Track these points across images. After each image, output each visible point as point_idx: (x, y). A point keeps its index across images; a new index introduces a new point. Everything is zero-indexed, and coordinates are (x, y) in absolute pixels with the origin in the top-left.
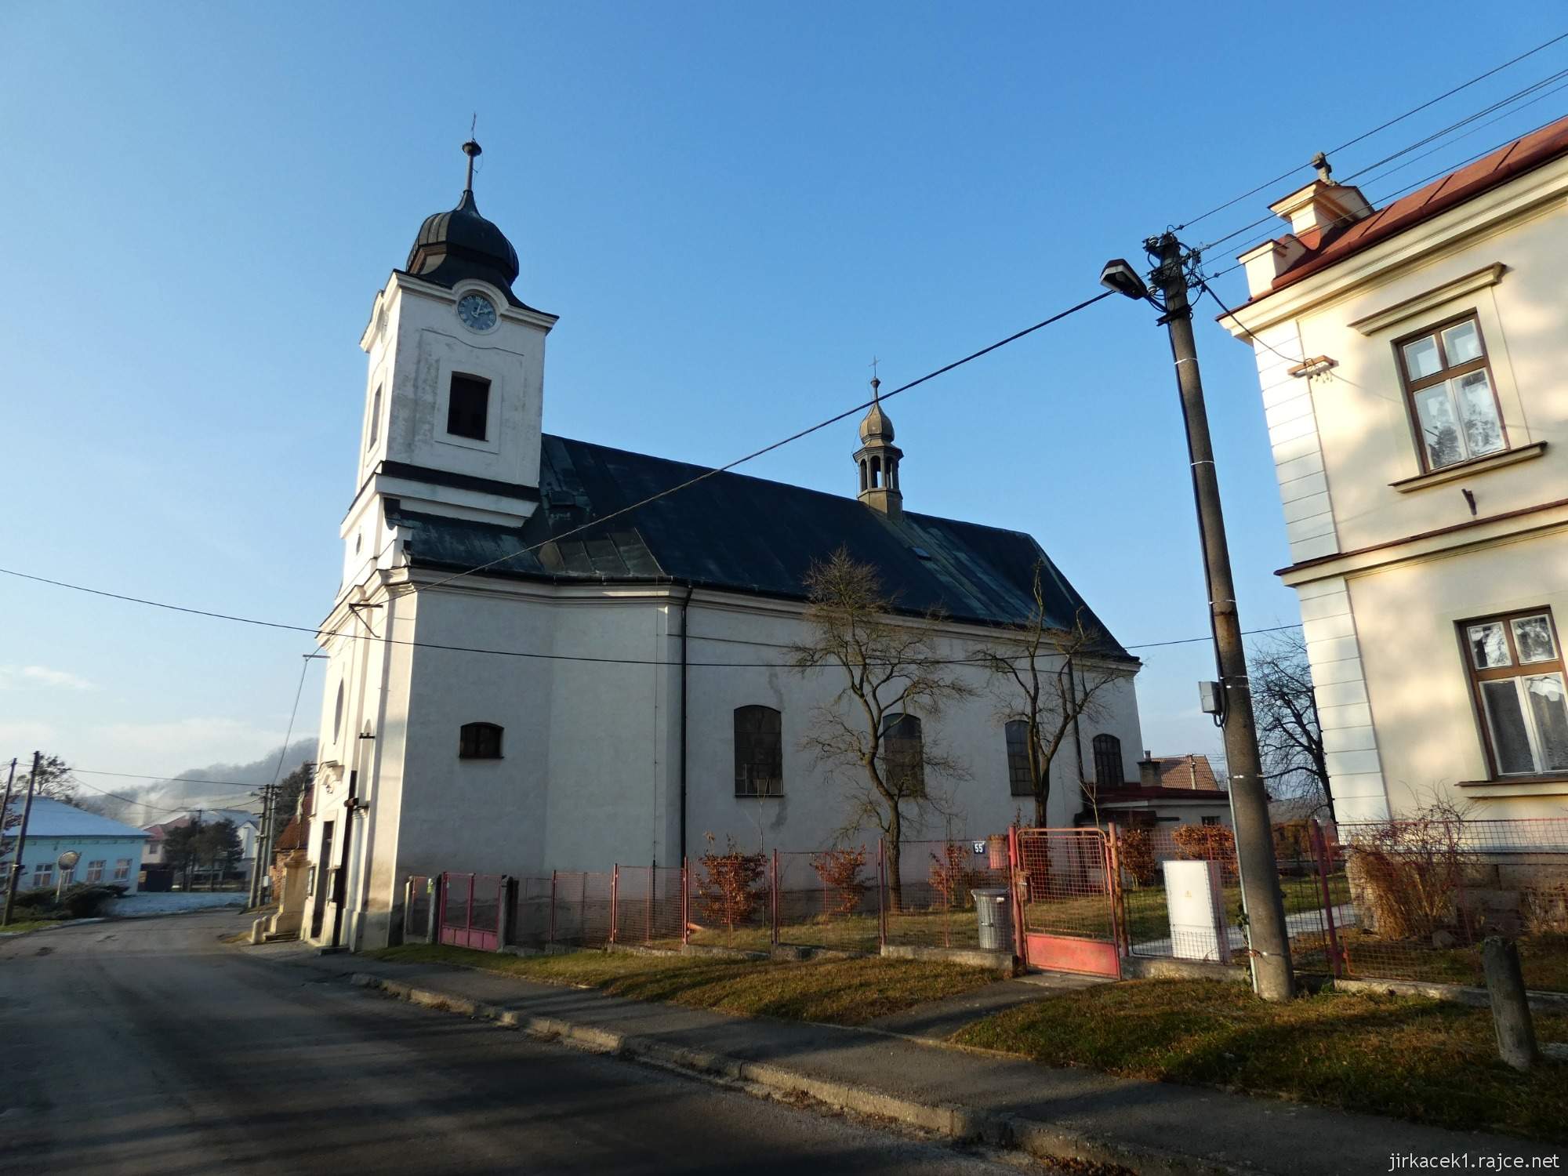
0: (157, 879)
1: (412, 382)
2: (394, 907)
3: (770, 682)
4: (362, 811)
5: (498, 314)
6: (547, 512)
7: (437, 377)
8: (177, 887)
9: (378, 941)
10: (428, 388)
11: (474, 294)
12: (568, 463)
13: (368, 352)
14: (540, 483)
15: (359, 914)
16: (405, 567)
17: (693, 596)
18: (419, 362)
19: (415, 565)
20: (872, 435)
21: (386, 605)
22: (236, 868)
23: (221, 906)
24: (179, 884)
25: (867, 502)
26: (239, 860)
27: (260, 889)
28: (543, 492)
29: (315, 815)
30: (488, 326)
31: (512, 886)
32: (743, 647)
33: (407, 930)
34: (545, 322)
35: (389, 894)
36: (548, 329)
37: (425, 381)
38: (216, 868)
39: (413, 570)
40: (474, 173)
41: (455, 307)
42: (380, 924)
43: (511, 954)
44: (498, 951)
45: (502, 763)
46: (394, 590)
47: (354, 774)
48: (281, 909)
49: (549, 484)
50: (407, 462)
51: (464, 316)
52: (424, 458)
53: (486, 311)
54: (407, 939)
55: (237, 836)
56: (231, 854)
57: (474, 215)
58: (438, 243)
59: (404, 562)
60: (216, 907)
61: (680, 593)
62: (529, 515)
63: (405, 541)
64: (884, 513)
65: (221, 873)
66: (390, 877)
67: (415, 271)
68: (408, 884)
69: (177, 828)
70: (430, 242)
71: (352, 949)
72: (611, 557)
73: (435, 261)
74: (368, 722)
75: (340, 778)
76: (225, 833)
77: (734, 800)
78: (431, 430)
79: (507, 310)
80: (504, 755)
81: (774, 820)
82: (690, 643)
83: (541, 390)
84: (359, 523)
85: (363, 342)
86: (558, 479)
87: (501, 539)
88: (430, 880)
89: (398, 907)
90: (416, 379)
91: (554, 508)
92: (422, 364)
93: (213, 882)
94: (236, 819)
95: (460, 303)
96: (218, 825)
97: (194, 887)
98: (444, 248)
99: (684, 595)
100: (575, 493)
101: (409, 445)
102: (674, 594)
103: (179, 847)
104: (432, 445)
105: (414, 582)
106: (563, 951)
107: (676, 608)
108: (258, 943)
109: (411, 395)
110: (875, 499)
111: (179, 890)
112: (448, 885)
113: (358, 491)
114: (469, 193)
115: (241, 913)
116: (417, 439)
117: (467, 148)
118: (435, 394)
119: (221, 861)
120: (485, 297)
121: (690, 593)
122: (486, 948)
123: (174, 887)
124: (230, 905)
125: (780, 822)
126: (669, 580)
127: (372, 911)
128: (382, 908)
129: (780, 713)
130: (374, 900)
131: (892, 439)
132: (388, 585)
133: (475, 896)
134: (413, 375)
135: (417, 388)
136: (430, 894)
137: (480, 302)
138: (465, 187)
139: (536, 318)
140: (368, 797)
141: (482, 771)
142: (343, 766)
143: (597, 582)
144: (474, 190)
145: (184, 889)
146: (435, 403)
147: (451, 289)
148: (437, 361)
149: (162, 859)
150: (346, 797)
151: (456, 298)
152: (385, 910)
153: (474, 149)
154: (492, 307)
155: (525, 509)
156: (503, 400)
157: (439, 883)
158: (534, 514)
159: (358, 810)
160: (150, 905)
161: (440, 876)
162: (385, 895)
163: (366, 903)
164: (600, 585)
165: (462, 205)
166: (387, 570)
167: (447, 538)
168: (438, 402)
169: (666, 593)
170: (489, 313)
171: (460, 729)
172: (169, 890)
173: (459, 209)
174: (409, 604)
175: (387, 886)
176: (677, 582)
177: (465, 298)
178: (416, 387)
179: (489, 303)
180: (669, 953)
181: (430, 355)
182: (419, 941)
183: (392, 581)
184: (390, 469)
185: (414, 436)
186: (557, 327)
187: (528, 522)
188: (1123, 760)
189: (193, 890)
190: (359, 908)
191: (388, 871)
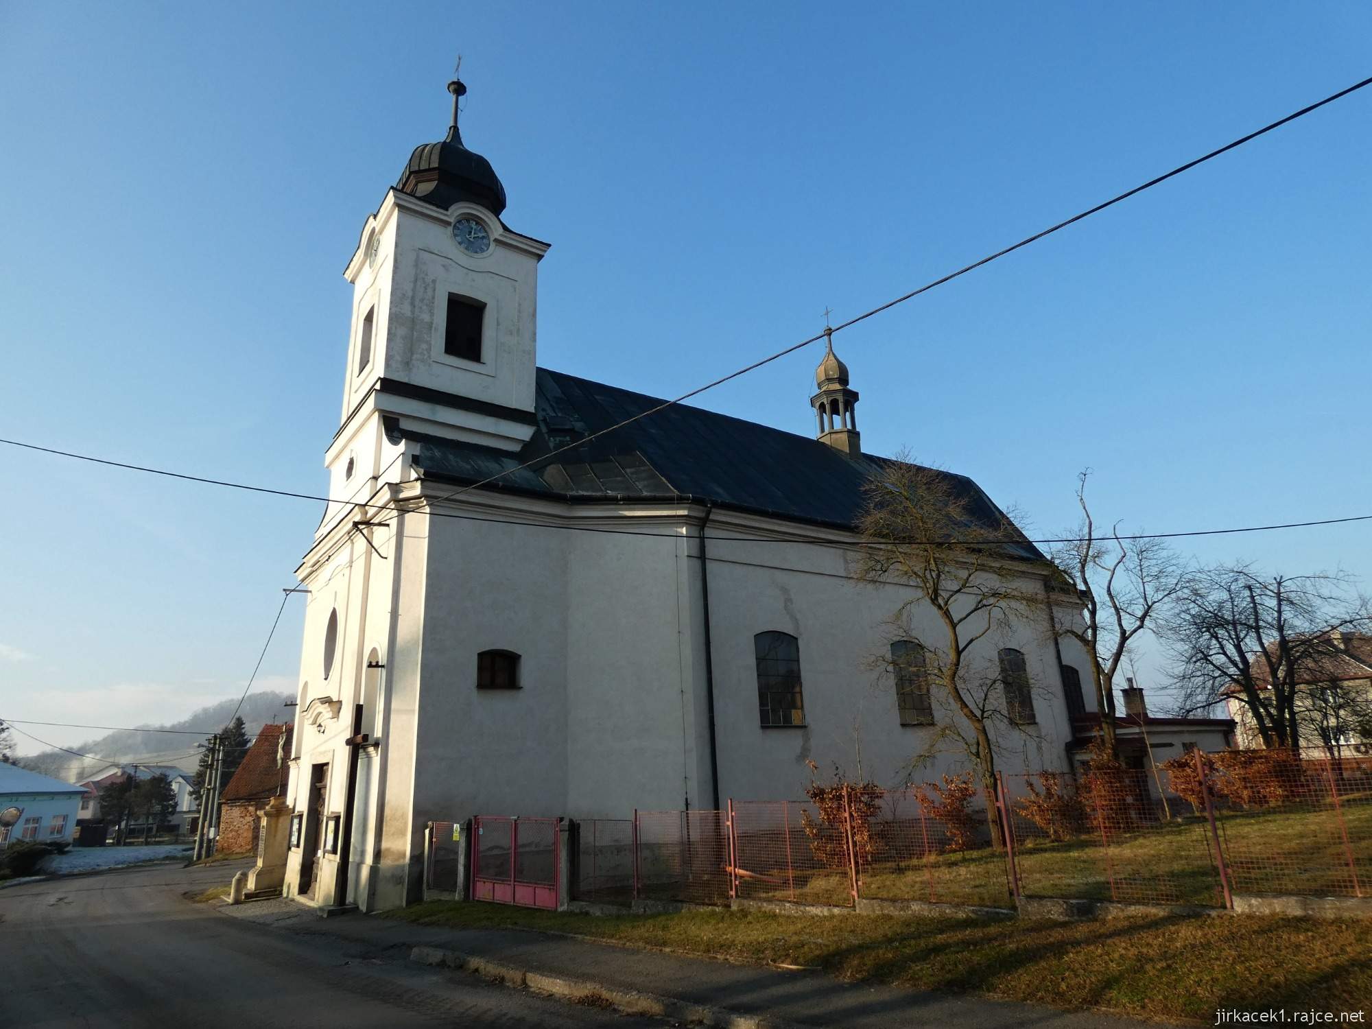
0: (91, 834)
1: (409, 300)
2: (412, 857)
3: (786, 607)
4: (371, 749)
5: (492, 239)
6: (546, 436)
7: (433, 298)
8: (111, 841)
9: (395, 897)
10: (425, 307)
11: (468, 218)
12: (558, 392)
13: (353, 282)
14: (535, 408)
15: (372, 868)
16: (417, 480)
17: (712, 517)
18: (416, 280)
19: (428, 478)
20: (829, 380)
21: (394, 523)
22: (170, 821)
23: (158, 860)
24: (113, 839)
25: (828, 443)
26: (173, 813)
27: (205, 841)
28: (540, 417)
29: (297, 758)
30: (482, 251)
31: (574, 829)
32: (760, 571)
33: (428, 885)
34: (536, 250)
35: (405, 844)
36: (540, 257)
37: (422, 300)
38: (151, 821)
39: (425, 483)
40: (459, 111)
41: (450, 229)
42: (396, 879)
43: (581, 913)
44: (560, 909)
45: (521, 695)
46: (403, 506)
47: (359, 710)
48: (260, 863)
49: (544, 410)
50: (405, 380)
51: (459, 239)
52: (421, 378)
53: (480, 235)
54: (428, 896)
55: (172, 790)
56: (165, 808)
57: (461, 147)
58: (429, 170)
59: (414, 475)
60: (153, 860)
61: (698, 512)
62: (527, 439)
63: (413, 455)
64: (846, 453)
65: (155, 827)
66: (406, 824)
67: (408, 189)
68: (427, 831)
69: (113, 784)
70: (422, 168)
71: (363, 908)
72: (619, 479)
73: (426, 188)
74: (374, 651)
75: (337, 714)
76: (159, 787)
77: (760, 731)
78: (429, 350)
79: (501, 235)
80: (521, 685)
81: (798, 751)
82: (710, 566)
83: (534, 315)
84: (351, 446)
85: (348, 272)
86: (551, 406)
87: (502, 461)
88: (456, 826)
89: (417, 858)
90: (413, 298)
91: (553, 432)
92: (419, 283)
93: (146, 835)
94: (171, 775)
95: (455, 226)
96: (154, 779)
97: (128, 841)
98: (435, 175)
99: (702, 515)
100: (571, 419)
101: (407, 364)
102: (693, 514)
103: (115, 802)
104: (430, 365)
105: (427, 497)
106: (660, 908)
107: (694, 528)
108: (237, 902)
109: (409, 314)
110: (837, 439)
111: (113, 844)
112: (481, 831)
113: (344, 419)
114: (455, 129)
115: (186, 866)
116: (415, 357)
117: (452, 88)
118: (432, 314)
119: (155, 815)
120: (479, 221)
121: (709, 513)
122: (539, 904)
123: (107, 841)
124: (167, 858)
125: (804, 754)
126: (688, 499)
127: (386, 863)
128: (397, 860)
129: (796, 639)
130: (388, 850)
131: (848, 385)
132: (397, 501)
133: (520, 842)
134: (410, 294)
135: (414, 307)
136: (457, 842)
137: (473, 225)
138: (452, 124)
139: (527, 244)
140: (378, 733)
141: (500, 702)
142: (340, 702)
143: (613, 501)
144: (459, 126)
145: (118, 843)
146: (432, 323)
147: (447, 210)
148: (434, 281)
149: (94, 814)
150: (348, 734)
151: (452, 220)
152: (401, 862)
153: (459, 89)
154: (486, 232)
155: (524, 432)
156: (498, 324)
157: (470, 829)
158: (533, 438)
159: (365, 748)
160: (87, 860)
161: (470, 821)
162: (401, 844)
163: (378, 854)
164: (616, 504)
165: (451, 136)
166: (397, 484)
167: (451, 457)
168: (435, 322)
169: (685, 512)
170: (483, 238)
171: (476, 657)
172: (103, 844)
173: (448, 141)
174: (419, 523)
175: (404, 834)
176: (697, 501)
177: (459, 222)
178: (413, 305)
179: (483, 226)
180: (836, 911)
181: (427, 275)
182: (445, 897)
183: (402, 496)
184: (388, 386)
185: (412, 354)
186: (548, 255)
187: (526, 445)
188: (1083, 691)
189: (126, 844)
190: (369, 859)
191: (404, 816)
